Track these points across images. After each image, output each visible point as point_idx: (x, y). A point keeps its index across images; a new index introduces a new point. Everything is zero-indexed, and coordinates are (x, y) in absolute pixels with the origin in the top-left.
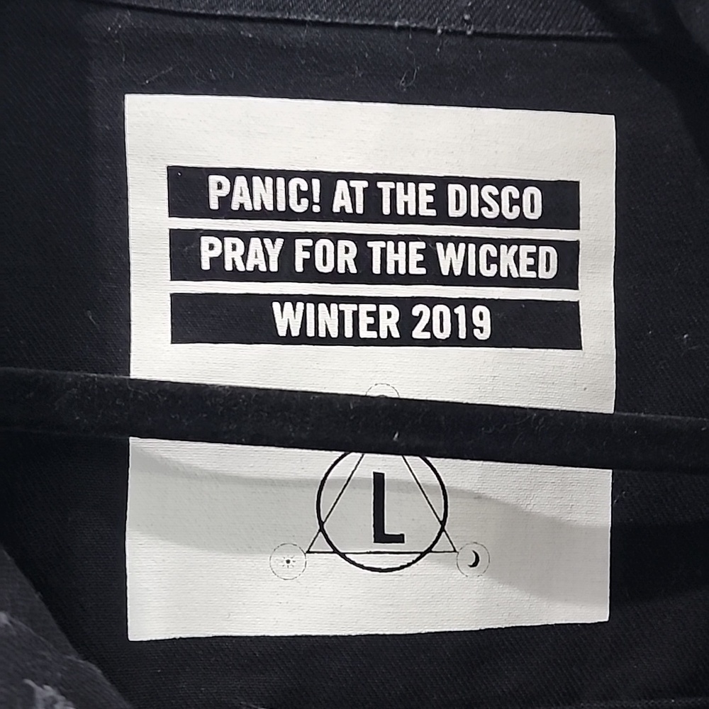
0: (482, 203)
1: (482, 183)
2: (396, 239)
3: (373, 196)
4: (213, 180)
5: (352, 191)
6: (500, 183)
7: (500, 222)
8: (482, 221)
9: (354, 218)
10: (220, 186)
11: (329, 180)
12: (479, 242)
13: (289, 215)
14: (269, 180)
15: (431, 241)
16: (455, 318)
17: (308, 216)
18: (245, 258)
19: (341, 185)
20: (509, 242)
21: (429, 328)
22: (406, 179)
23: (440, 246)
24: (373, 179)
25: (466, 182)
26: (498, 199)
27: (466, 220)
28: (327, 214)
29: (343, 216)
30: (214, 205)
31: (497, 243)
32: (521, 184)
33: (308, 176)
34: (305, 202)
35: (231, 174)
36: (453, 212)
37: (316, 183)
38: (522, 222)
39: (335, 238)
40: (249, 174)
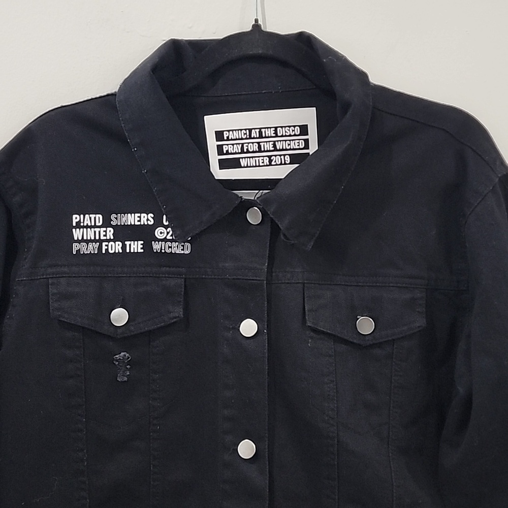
0: (286, 132)
1: (285, 127)
2: (267, 142)
3: (260, 133)
4: (225, 133)
5: (256, 132)
6: (290, 127)
7: (290, 136)
8: (286, 136)
9: (257, 138)
10: (226, 134)
11: (250, 130)
12: (286, 141)
13: (242, 139)
14: (237, 131)
15: (275, 142)
16: (281, 159)
17: (246, 139)
18: (233, 149)
19: (253, 131)
20: (293, 140)
21: (275, 162)
22: (268, 128)
23: (277, 143)
24: (260, 129)
25: (282, 127)
26: (289, 130)
27: (282, 136)
28: (250, 138)
29: (254, 138)
30: (225, 138)
31: (290, 140)
32: (294, 126)
33: (246, 130)
34: (245, 135)
35: (229, 131)
36: (279, 135)
37: (248, 131)
38: (295, 135)
39: (253, 143)
40: (233, 130)
